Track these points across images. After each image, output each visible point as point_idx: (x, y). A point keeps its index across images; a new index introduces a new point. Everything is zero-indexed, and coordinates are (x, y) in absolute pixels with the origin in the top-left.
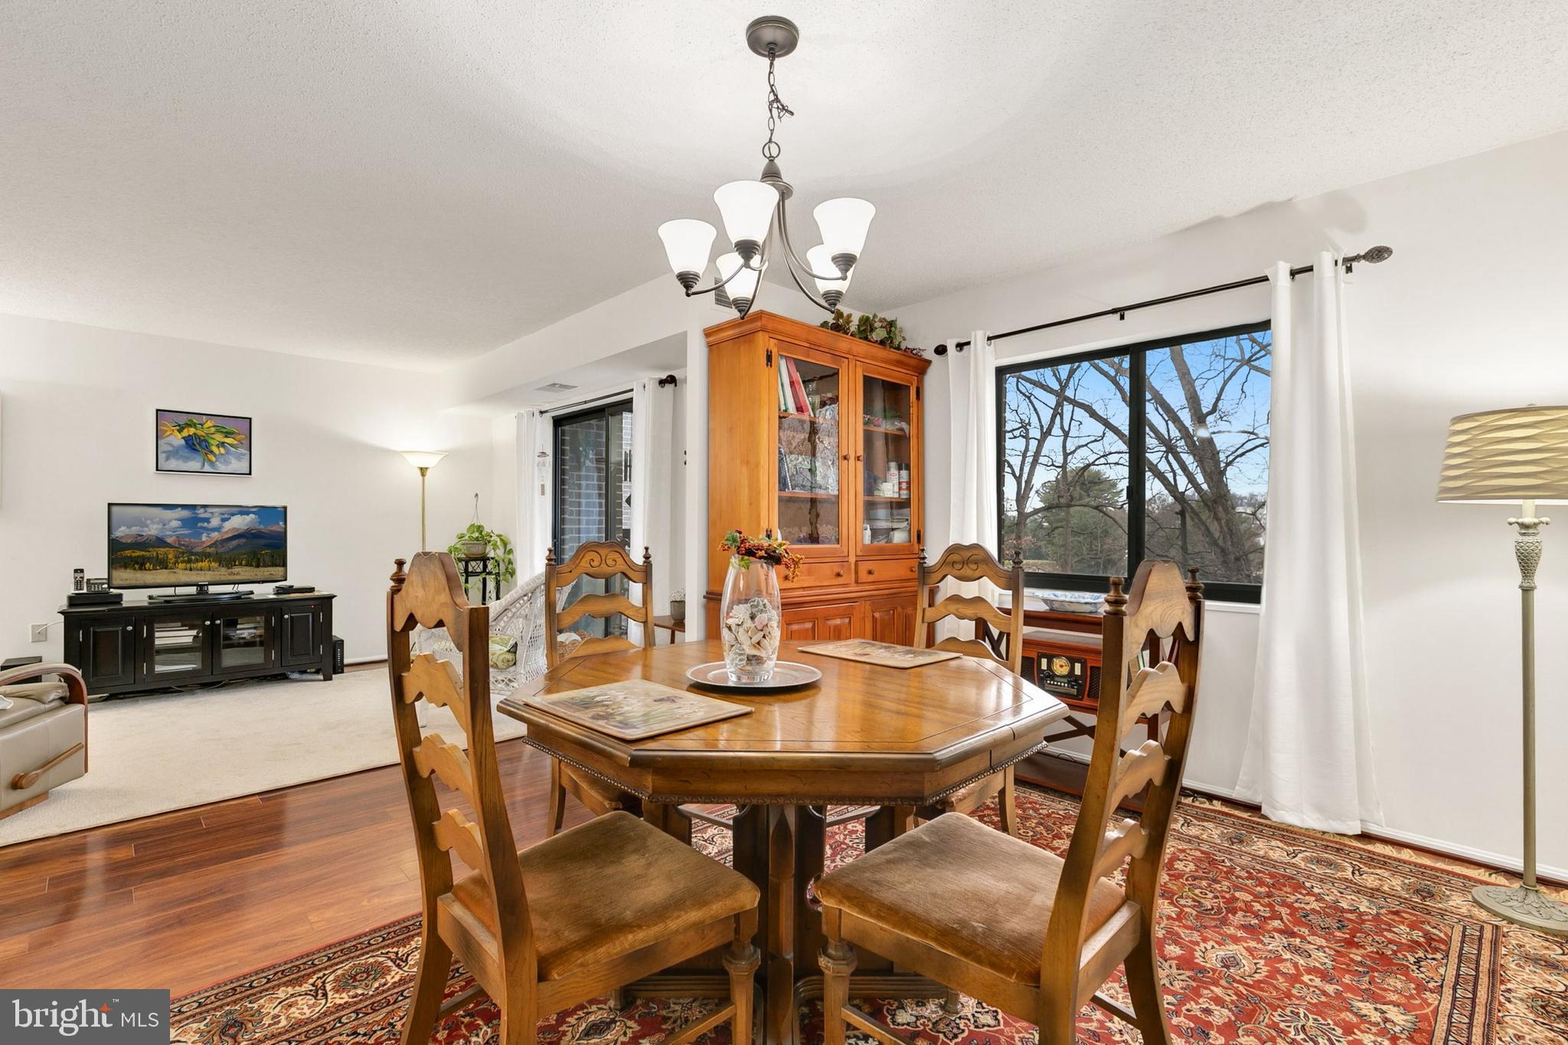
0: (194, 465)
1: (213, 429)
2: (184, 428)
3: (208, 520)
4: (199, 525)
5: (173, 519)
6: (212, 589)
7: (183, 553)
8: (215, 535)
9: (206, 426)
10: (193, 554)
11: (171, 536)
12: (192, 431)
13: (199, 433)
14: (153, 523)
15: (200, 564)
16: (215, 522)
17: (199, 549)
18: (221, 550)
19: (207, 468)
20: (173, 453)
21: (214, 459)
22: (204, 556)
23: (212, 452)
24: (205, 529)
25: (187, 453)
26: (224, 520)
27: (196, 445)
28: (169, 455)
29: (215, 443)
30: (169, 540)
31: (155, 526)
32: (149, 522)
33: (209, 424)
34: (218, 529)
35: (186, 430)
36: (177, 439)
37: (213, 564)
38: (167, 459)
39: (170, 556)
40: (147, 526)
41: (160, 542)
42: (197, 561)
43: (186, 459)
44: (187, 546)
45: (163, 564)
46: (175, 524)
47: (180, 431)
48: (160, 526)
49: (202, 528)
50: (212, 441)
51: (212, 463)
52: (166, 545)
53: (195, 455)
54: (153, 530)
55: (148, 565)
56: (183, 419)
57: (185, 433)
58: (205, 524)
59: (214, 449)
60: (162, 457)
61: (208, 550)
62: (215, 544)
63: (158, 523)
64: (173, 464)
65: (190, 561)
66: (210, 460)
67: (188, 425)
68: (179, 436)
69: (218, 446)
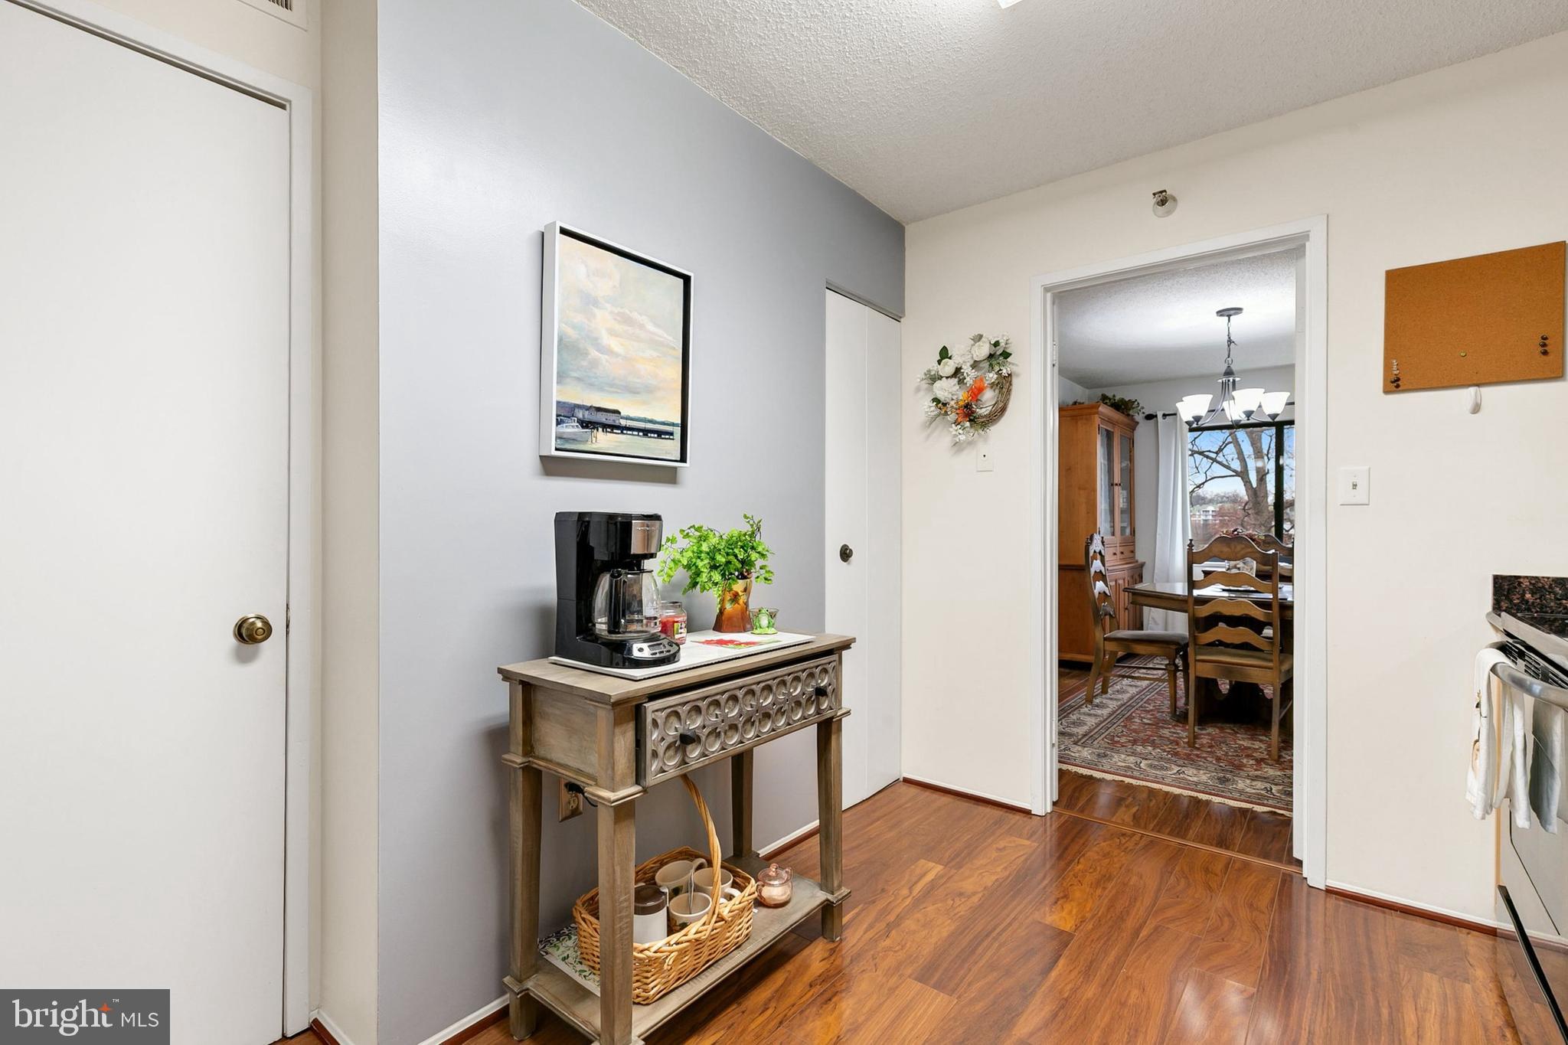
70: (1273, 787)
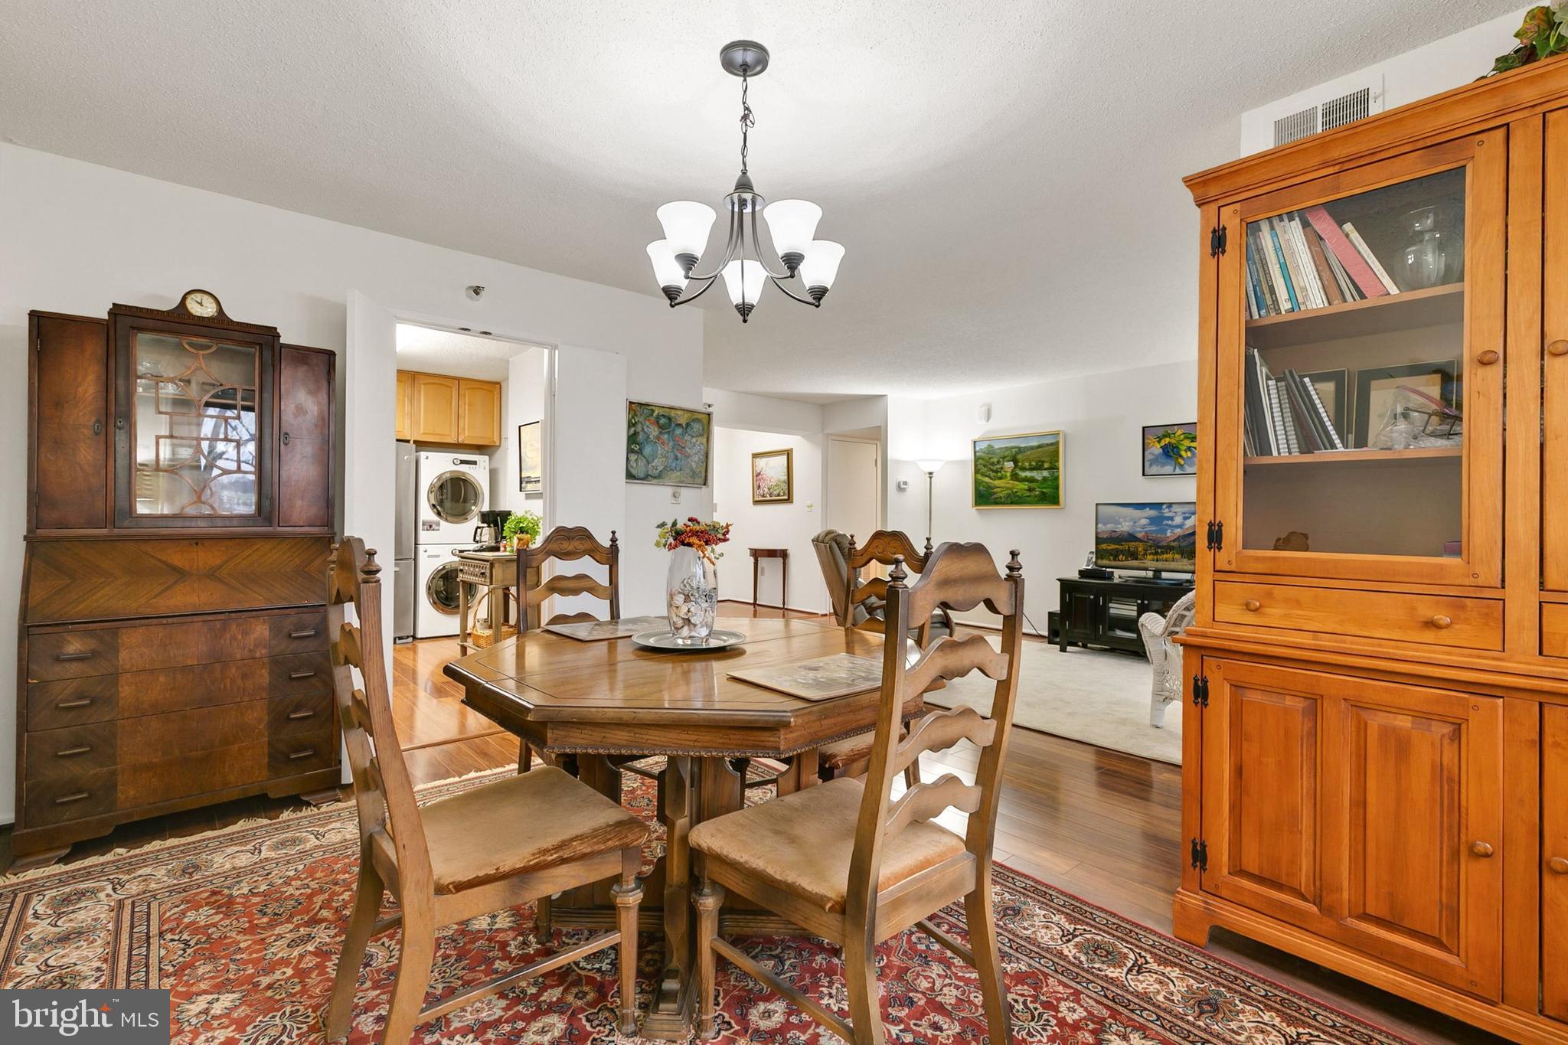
0: (1168, 469)
1: (1182, 437)
2: (1161, 439)
3: (1172, 519)
4: (1165, 522)
5: (1143, 517)
6: (1164, 575)
7: (1151, 547)
8: (1178, 531)
9: (1177, 434)
10: (1159, 547)
11: (1140, 532)
12: (1167, 440)
13: (1173, 441)
14: (1125, 521)
15: (1165, 556)
16: (1178, 520)
17: (1164, 544)
18: (1183, 544)
19: (1178, 471)
20: (1155, 461)
21: (1182, 462)
22: (1169, 549)
23: (1181, 456)
24: (1170, 526)
25: (1163, 460)
26: (1185, 518)
27: (1171, 452)
28: (1153, 462)
29: (1183, 448)
30: (1139, 536)
31: (1127, 524)
32: (1121, 520)
33: (1179, 432)
34: (1180, 526)
35: (1163, 441)
36: (1156, 449)
37: (1176, 556)
38: (1151, 465)
39: (1140, 549)
40: (1120, 524)
41: (1131, 537)
42: (1163, 553)
43: (1163, 465)
44: (1154, 541)
45: (1134, 555)
46: (1144, 521)
47: (1159, 442)
48: (1131, 524)
49: (1167, 525)
50: (1181, 447)
51: (1181, 466)
52: (1136, 539)
53: (1169, 461)
54: (1125, 527)
55: (1121, 557)
56: (1161, 432)
57: (1163, 443)
58: (1170, 522)
59: (1183, 453)
60: (1147, 464)
61: (1172, 544)
62: (1178, 539)
63: (1130, 521)
64: (1155, 470)
65: (1156, 553)
66: (1179, 463)
67: (1165, 436)
68: (1159, 446)
69: (1186, 451)
70: (318, 843)
